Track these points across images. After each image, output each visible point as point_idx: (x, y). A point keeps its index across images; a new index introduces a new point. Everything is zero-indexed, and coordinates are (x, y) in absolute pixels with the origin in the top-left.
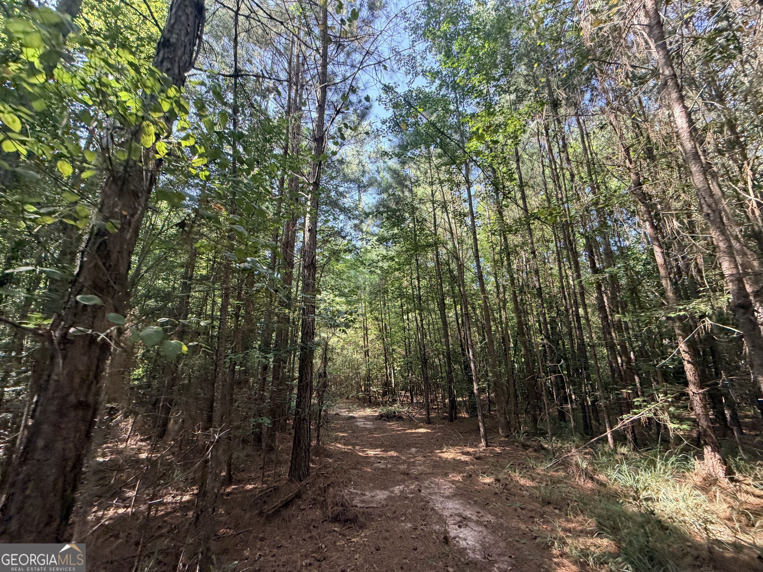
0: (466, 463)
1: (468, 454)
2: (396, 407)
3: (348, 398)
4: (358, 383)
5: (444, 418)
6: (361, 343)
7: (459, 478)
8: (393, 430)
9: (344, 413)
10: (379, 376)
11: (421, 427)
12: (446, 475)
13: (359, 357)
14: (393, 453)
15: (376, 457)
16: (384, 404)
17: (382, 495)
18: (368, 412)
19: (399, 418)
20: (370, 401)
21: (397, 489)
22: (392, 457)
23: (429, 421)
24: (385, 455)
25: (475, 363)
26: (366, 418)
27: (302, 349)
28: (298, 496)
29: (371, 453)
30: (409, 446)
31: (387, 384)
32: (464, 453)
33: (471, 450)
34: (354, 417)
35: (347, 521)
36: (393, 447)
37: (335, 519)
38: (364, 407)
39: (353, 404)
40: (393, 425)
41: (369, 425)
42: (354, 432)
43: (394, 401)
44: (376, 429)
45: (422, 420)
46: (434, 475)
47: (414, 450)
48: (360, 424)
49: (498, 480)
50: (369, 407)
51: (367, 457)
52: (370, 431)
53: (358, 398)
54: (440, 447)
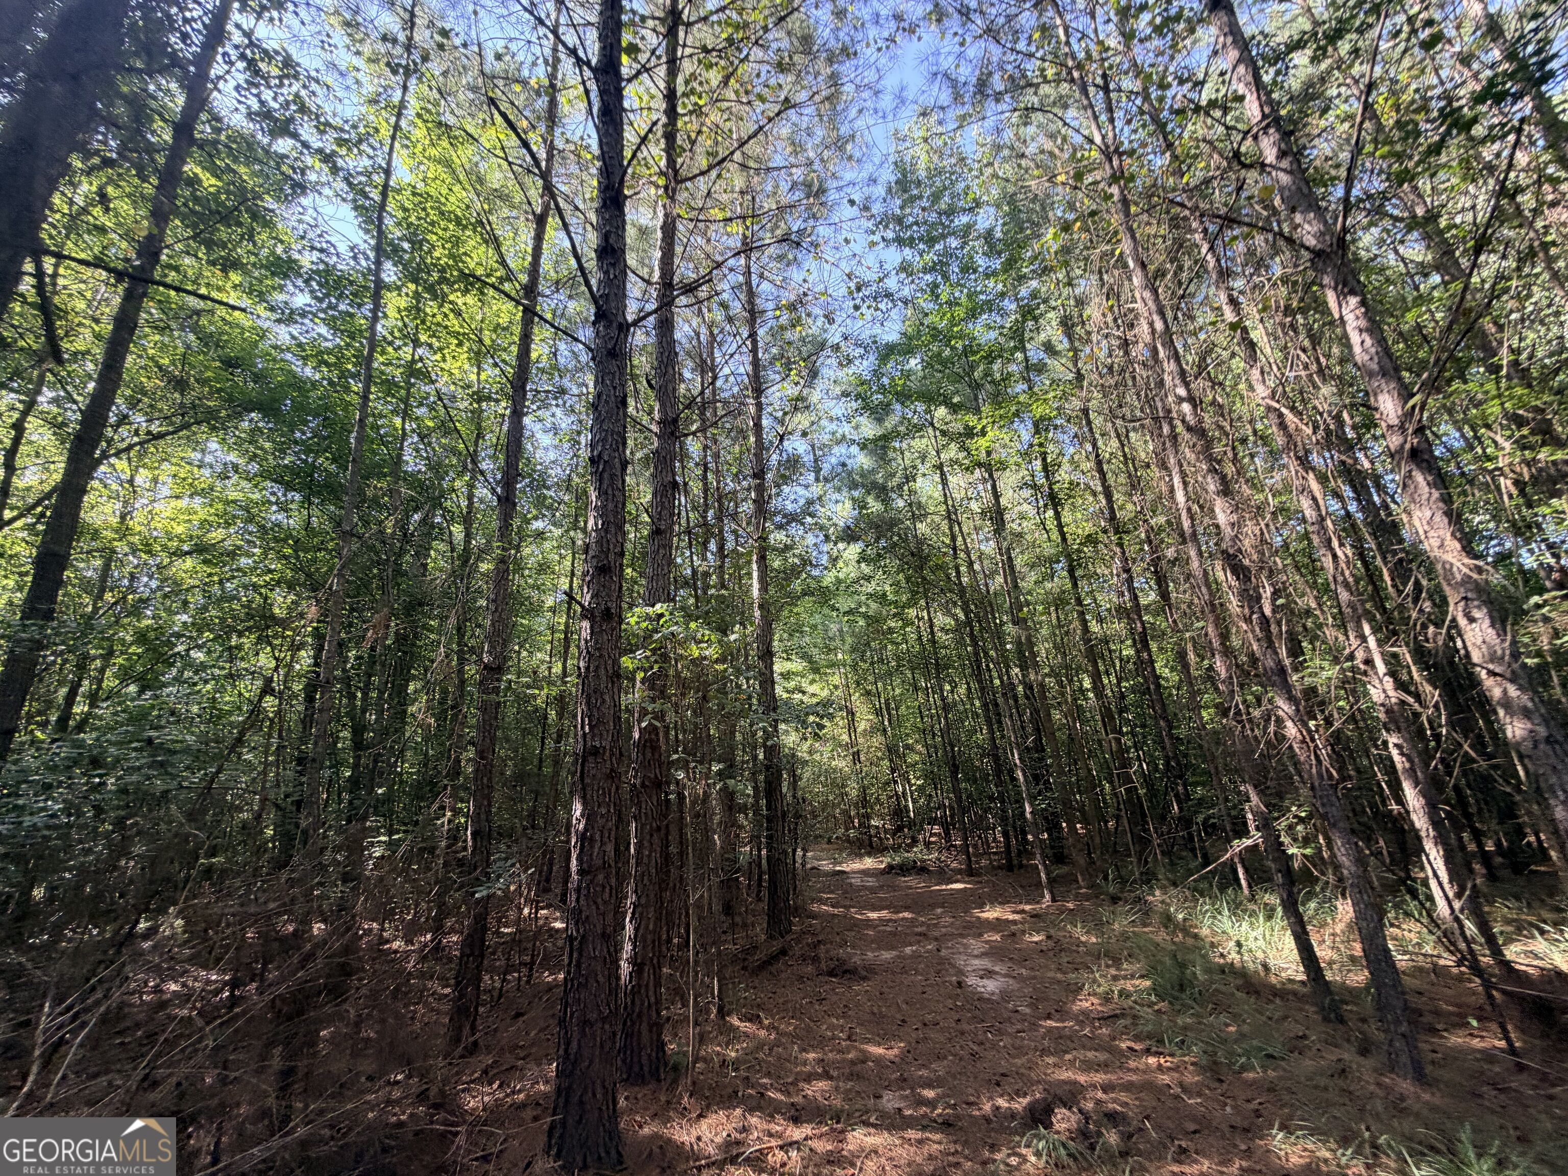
0: (1014, 922)
1: (1023, 912)
2: (917, 853)
3: (829, 842)
4: (845, 813)
5: (1000, 867)
6: (845, 737)
7: (997, 937)
8: (910, 888)
9: (826, 866)
10: (883, 798)
11: (957, 881)
12: (981, 935)
13: (842, 764)
14: (906, 915)
15: (880, 919)
16: (896, 849)
17: (887, 955)
18: (869, 863)
19: (921, 870)
20: (871, 845)
21: (908, 950)
22: (903, 919)
23: (970, 872)
24: (894, 917)
25: (1023, 771)
26: (865, 873)
27: (768, 768)
28: (783, 952)
29: (874, 915)
30: (933, 906)
31: (899, 812)
32: (1014, 912)
33: (1028, 908)
34: (843, 872)
35: (846, 972)
36: (907, 908)
37: (831, 973)
38: (861, 856)
39: (841, 850)
40: (911, 881)
41: (871, 882)
42: (846, 892)
43: (915, 841)
44: (882, 887)
45: (960, 872)
46: (962, 936)
47: (939, 911)
48: (856, 881)
49: (1049, 937)
50: (869, 854)
51: (869, 920)
52: (872, 890)
53: (848, 840)
54: (981, 906)
